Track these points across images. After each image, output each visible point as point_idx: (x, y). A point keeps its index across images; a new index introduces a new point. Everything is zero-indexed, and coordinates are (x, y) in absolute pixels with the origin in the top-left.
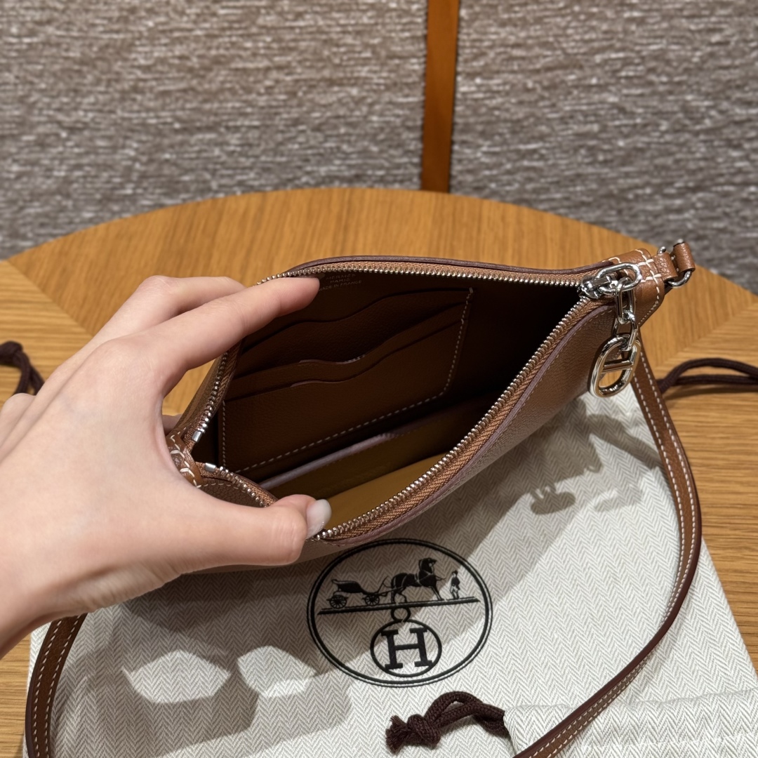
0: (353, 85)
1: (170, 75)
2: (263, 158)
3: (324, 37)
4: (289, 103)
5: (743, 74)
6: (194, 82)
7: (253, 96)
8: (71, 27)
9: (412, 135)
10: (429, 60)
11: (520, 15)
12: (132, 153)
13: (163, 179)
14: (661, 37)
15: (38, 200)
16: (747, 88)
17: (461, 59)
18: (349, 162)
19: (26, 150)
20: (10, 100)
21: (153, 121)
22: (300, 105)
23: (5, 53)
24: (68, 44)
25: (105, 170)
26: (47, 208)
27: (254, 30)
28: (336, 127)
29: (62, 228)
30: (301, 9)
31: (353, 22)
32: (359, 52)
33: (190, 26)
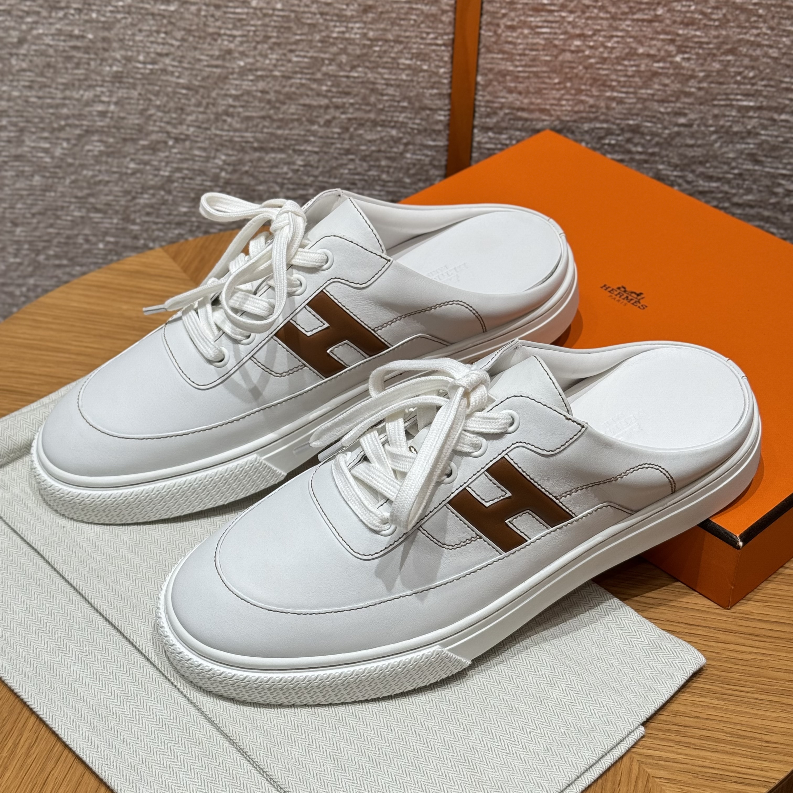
0: (393, 127)
1: (253, 105)
3: (371, 86)
4: (343, 136)
5: (705, 152)
6: (272, 112)
7: (315, 127)
8: (183, 60)
9: (437, 173)
10: (452, 113)
12: (220, 163)
14: (637, 115)
15: (147, 193)
16: (708, 165)
17: (477, 115)
18: (386, 189)
19: (141, 152)
20: (133, 112)
21: (237, 139)
22: (351, 138)
23: (133, 74)
24: (179, 72)
25: (199, 175)
26: (154, 201)
27: (319, 76)
28: (378, 160)
29: (163, 218)
30: (355, 63)
31: (394, 77)
32: (399, 102)
33: (271, 67)
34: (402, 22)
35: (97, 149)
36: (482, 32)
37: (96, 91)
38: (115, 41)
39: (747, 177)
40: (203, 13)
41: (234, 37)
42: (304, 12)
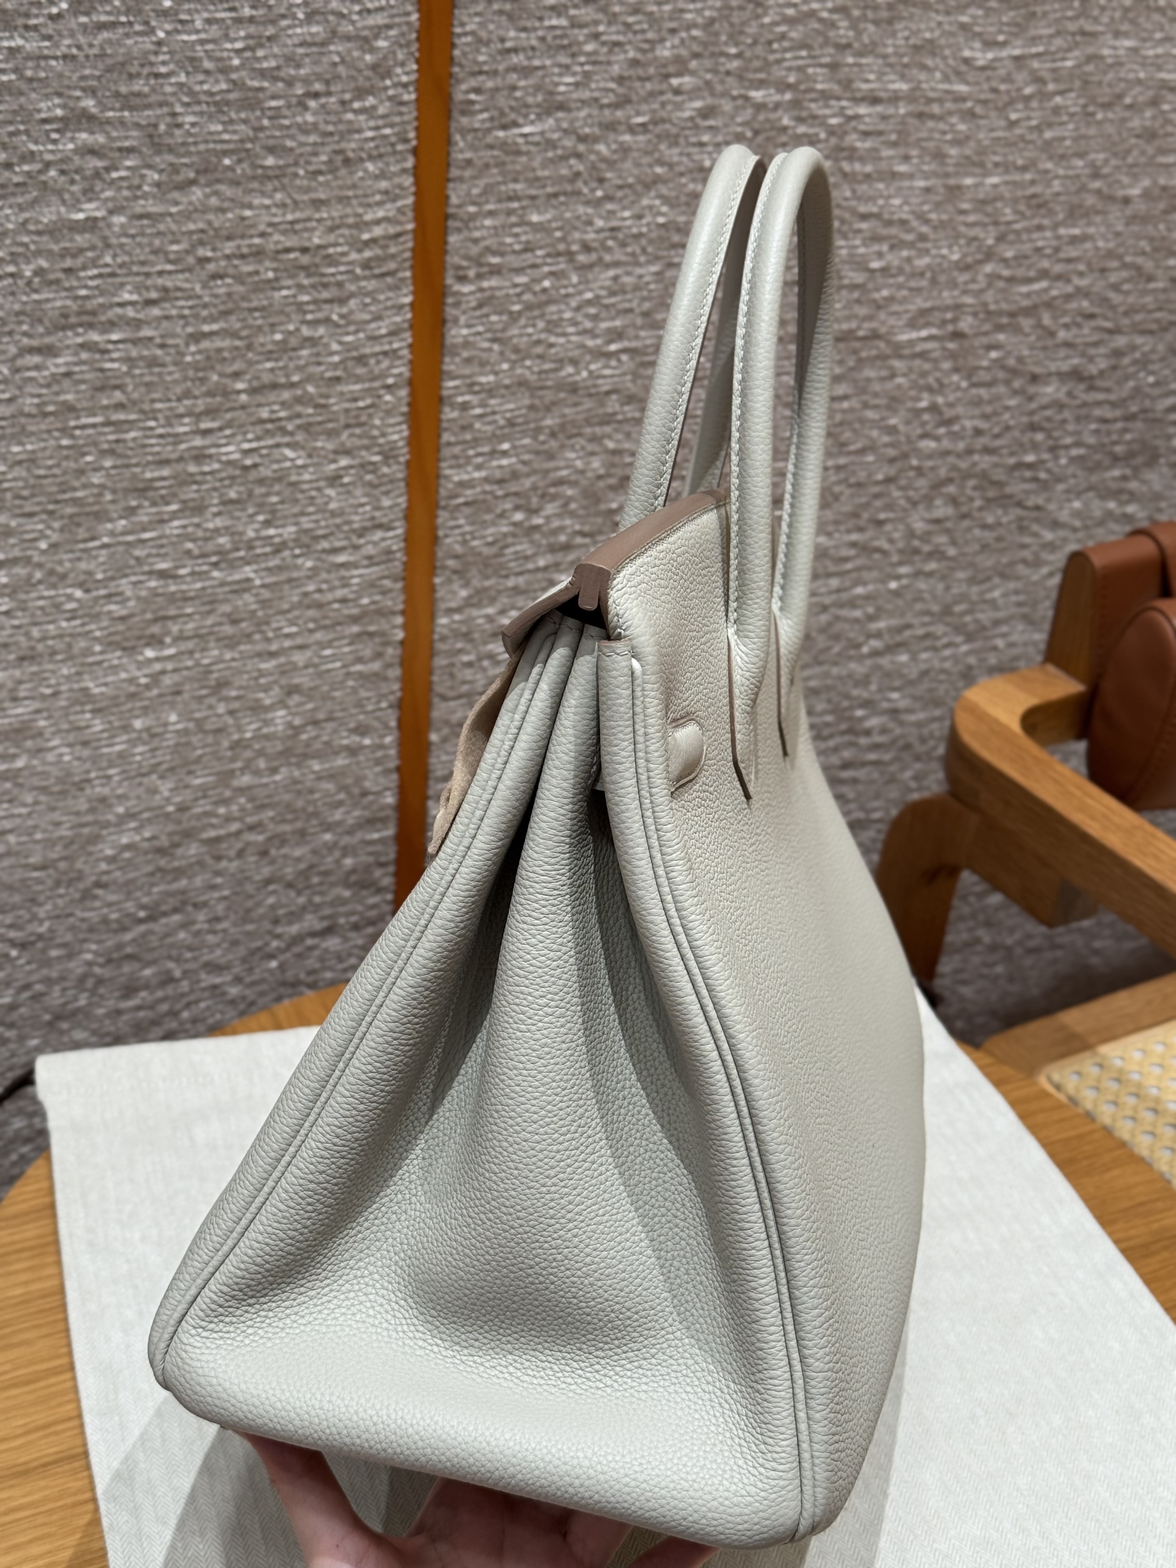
0: (326, 831)
1: (135, 862)
2: (233, 930)
3: (299, 787)
6: (163, 862)
7: (224, 864)
8: (34, 830)
10: (402, 790)
12: (89, 956)
13: (122, 980)
18: (321, 914)
21: (114, 916)
22: (273, 862)
24: (29, 850)
25: (58, 984)
27: (228, 794)
28: (307, 878)
30: (277, 763)
31: (327, 766)
32: (334, 796)
33: (162, 803)
34: (337, 694)
36: (435, 678)
40: (67, 758)
41: (109, 777)
42: (206, 718)
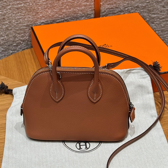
3: (75, 12)
5: (153, 8)
8: (25, 19)
11: (111, 2)
14: (138, 3)
16: (154, 11)
17: (101, 13)
24: (24, 22)
27: (61, 13)
30: (70, 8)
31: (80, 9)
32: (82, 15)
33: (49, 14)
35: (1, 50)
37: (1, 34)
38: (6, 18)
39: (163, 12)
40: (31, 4)
41: (39, 9)
